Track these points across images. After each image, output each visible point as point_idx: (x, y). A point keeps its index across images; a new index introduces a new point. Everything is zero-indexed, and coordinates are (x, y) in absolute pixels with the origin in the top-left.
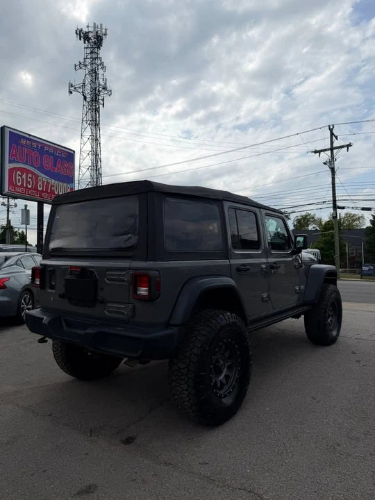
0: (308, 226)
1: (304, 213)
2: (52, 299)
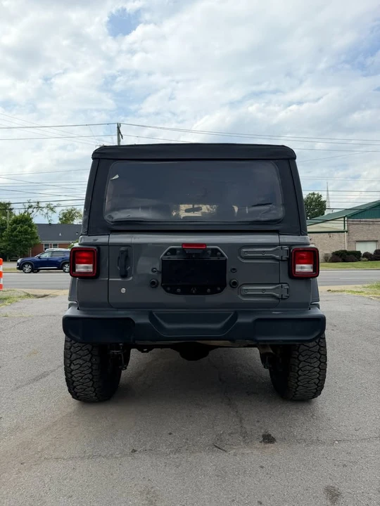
0: (73, 220)
1: (69, 208)
2: (123, 290)
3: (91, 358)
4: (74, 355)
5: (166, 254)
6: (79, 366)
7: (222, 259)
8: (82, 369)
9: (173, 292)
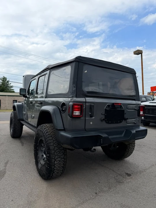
2: (91, 123)
3: (64, 157)
4: (56, 156)
5: (106, 107)
6: (58, 161)
7: (122, 109)
8: (60, 163)
9: (108, 123)
